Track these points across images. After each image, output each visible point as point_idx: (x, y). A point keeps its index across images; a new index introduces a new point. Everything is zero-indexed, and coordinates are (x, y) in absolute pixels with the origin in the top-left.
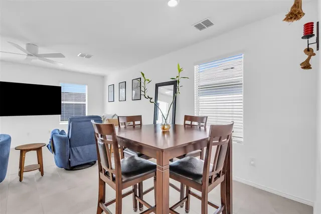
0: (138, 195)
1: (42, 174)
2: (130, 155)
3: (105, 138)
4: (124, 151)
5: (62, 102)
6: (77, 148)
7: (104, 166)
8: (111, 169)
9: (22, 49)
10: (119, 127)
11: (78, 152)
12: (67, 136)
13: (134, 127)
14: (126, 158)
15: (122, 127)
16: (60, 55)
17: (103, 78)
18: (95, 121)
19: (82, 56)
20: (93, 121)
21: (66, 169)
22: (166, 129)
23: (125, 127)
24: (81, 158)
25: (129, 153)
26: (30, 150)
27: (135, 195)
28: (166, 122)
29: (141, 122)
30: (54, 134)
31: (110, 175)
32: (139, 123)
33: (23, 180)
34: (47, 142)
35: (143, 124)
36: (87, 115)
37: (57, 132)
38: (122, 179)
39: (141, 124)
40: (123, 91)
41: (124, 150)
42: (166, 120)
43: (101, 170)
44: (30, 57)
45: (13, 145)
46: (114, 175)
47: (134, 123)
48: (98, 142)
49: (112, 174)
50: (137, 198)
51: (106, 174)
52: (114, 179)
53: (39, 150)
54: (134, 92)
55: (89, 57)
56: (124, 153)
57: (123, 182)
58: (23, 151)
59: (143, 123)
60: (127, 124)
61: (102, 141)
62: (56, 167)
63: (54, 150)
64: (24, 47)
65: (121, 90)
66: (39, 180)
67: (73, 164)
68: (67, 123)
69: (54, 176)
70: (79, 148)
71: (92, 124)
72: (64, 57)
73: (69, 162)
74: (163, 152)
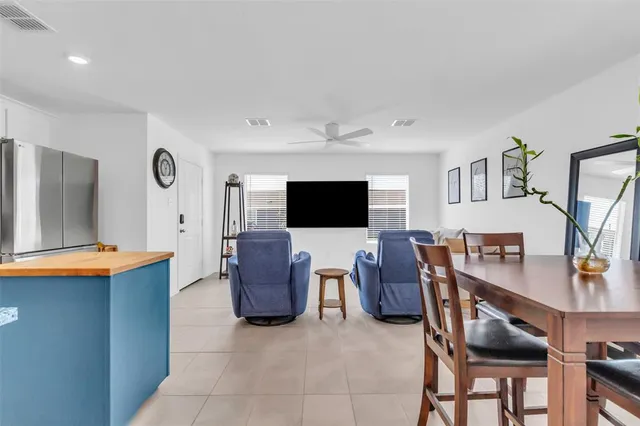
0: (511, 408)
1: (345, 317)
2: (490, 316)
3: (433, 271)
4: (477, 306)
5: (370, 207)
6: (392, 285)
7: (433, 324)
8: (446, 330)
9: (319, 133)
10: (467, 254)
11: (393, 292)
12: (376, 262)
13: (502, 257)
14: (483, 321)
15: (474, 256)
16: (366, 132)
17: (437, 157)
18: (417, 240)
19: (398, 124)
20: (412, 240)
21: (376, 318)
22: (591, 270)
23: (481, 257)
24: (398, 303)
25: (489, 312)
26: (331, 277)
27: (504, 407)
28: (592, 251)
29: (522, 248)
30: (358, 257)
31: (444, 343)
32: (518, 251)
33: (324, 319)
34: (350, 268)
35: (526, 252)
36: (408, 229)
37: (363, 254)
38: (467, 357)
39: (521, 254)
40: (479, 179)
41: (476, 303)
42: (592, 247)
43: (427, 329)
44: (330, 143)
45: (314, 267)
46: (451, 345)
47: (502, 249)
48: (422, 277)
49: (448, 342)
50: (506, 413)
51: (437, 338)
52: (450, 352)
53: (340, 278)
54: (508, 179)
55: (409, 123)
56: (477, 310)
57: (469, 364)
58: (324, 277)
59: (528, 251)
60: (486, 249)
61: (429, 276)
62: (361, 309)
63: (358, 283)
64: (323, 129)
65: (475, 177)
66: (340, 324)
67: (386, 311)
68: (375, 242)
69: (358, 323)
70: (393, 286)
71: (410, 243)
72: (371, 132)
73: (380, 306)
74: (563, 318)
